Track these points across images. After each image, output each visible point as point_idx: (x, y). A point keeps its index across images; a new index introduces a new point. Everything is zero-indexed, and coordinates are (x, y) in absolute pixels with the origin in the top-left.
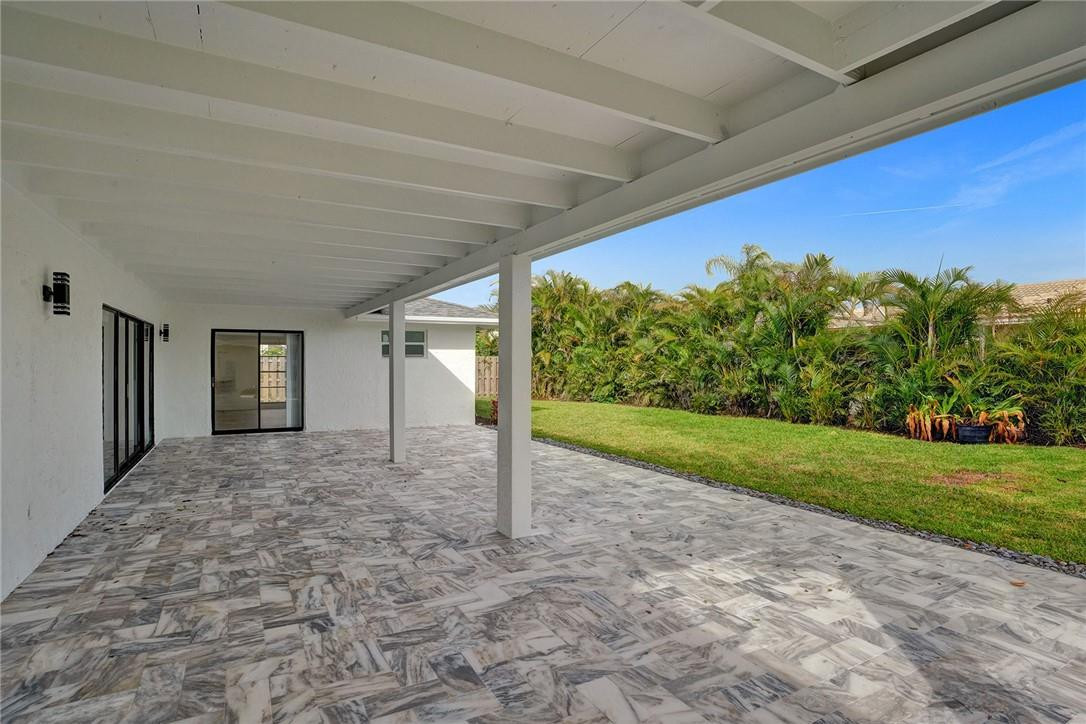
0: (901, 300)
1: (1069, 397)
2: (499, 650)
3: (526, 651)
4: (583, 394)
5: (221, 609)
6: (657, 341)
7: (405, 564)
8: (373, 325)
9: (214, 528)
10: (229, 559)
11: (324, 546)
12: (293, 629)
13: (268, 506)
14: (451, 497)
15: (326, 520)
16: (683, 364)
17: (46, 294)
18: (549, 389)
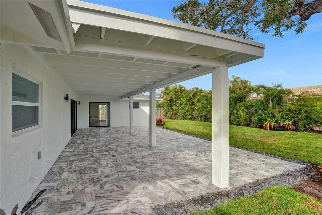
0: (263, 93)
1: (305, 119)
2: (143, 160)
3: (147, 160)
4: (183, 118)
5: (97, 154)
6: (202, 103)
7: (130, 150)
8: (127, 101)
9: (94, 144)
10: (97, 148)
11: (115, 147)
12: (110, 157)
13: (104, 141)
14: (142, 140)
15: (115, 143)
16: (209, 110)
17: (65, 98)
18: (175, 117)
